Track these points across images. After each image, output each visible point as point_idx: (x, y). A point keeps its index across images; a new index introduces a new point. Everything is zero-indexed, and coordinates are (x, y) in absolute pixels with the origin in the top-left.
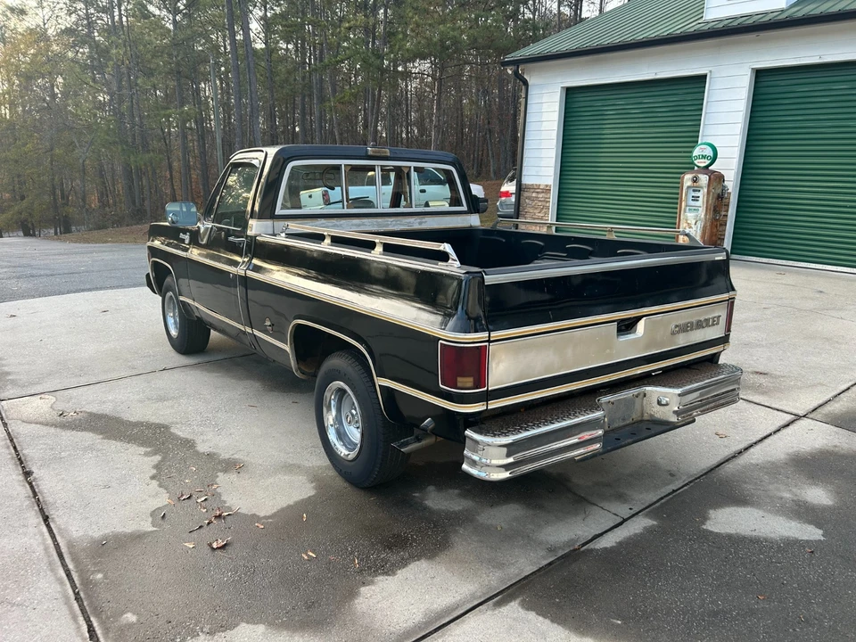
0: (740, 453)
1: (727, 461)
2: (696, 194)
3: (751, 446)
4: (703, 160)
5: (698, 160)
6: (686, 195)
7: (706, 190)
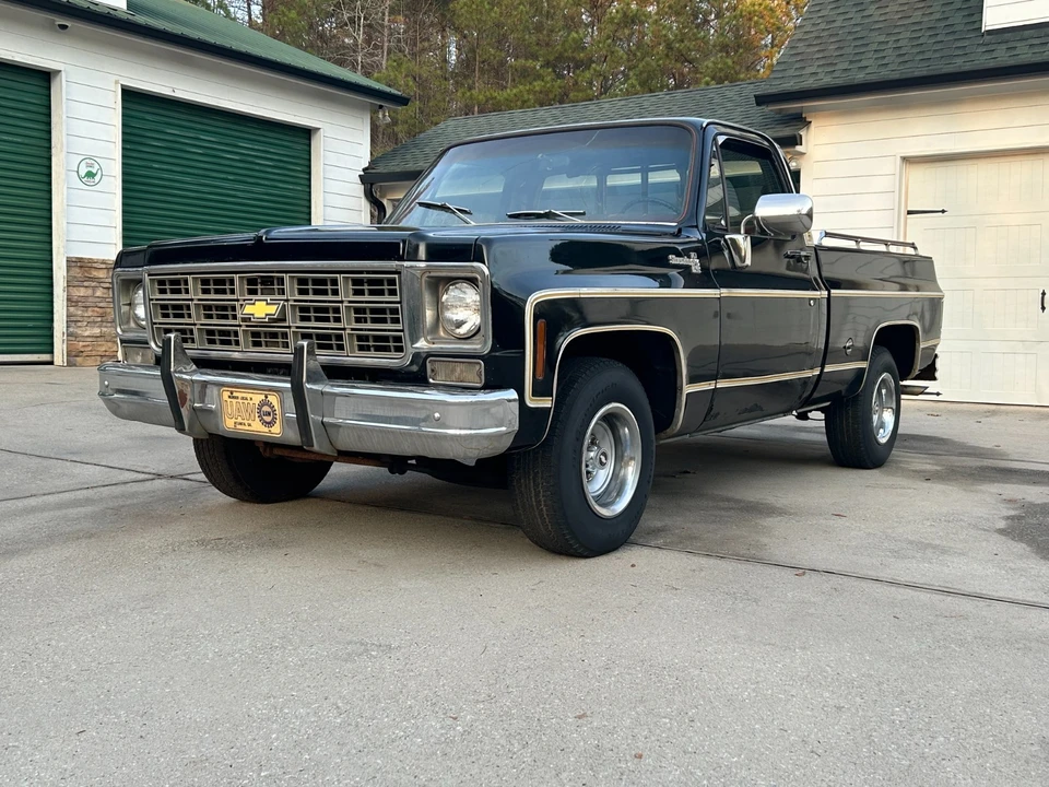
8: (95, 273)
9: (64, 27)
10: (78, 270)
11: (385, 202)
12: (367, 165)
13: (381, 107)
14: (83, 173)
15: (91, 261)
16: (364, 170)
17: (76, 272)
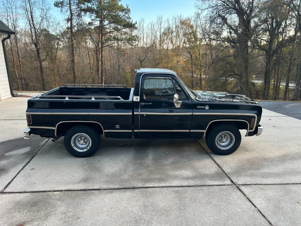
0: (25, 166)
1: (29, 162)
3: (22, 169)
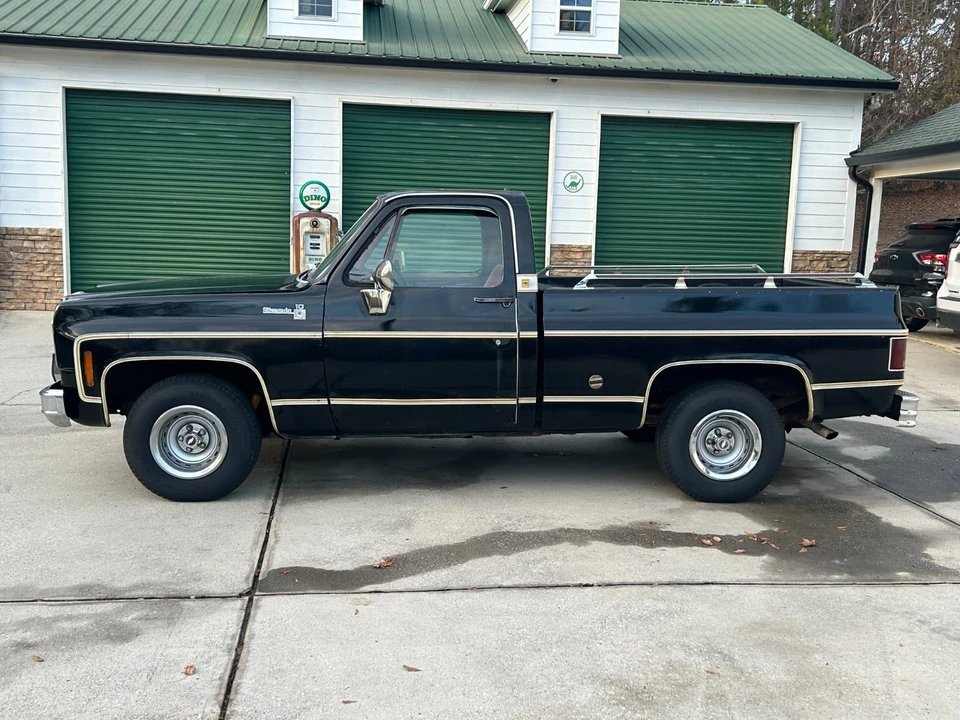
2: (315, 241)
4: (317, 202)
5: (310, 201)
6: (304, 242)
7: (328, 236)
8: (573, 256)
9: (553, 80)
10: (559, 253)
11: (873, 182)
12: (856, 149)
13: (873, 94)
14: (568, 183)
15: (570, 246)
16: (851, 154)
17: (557, 255)
